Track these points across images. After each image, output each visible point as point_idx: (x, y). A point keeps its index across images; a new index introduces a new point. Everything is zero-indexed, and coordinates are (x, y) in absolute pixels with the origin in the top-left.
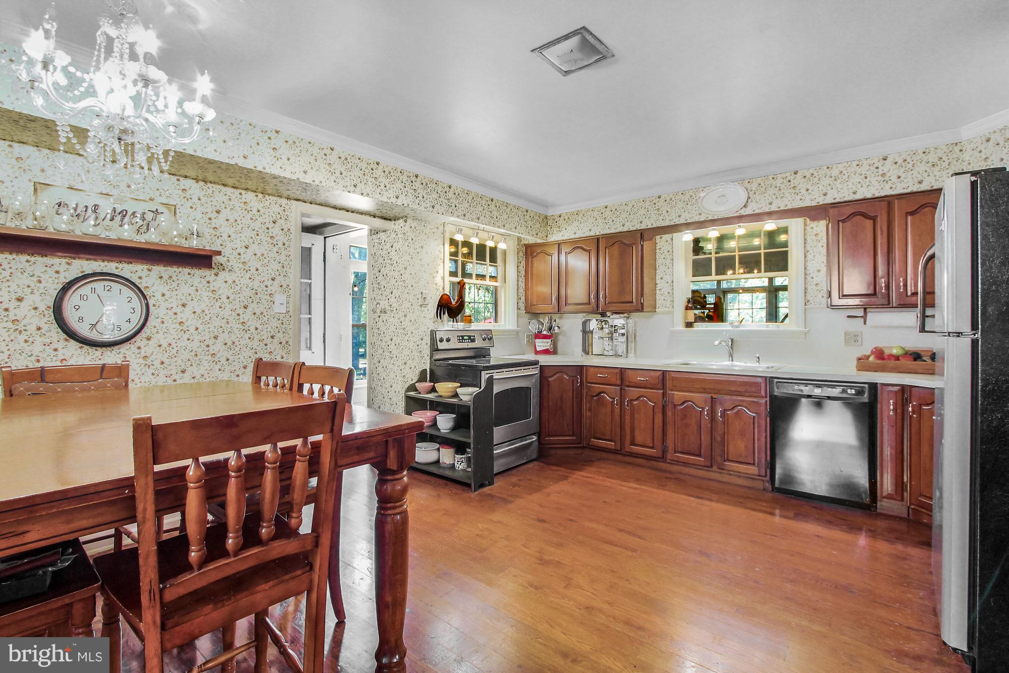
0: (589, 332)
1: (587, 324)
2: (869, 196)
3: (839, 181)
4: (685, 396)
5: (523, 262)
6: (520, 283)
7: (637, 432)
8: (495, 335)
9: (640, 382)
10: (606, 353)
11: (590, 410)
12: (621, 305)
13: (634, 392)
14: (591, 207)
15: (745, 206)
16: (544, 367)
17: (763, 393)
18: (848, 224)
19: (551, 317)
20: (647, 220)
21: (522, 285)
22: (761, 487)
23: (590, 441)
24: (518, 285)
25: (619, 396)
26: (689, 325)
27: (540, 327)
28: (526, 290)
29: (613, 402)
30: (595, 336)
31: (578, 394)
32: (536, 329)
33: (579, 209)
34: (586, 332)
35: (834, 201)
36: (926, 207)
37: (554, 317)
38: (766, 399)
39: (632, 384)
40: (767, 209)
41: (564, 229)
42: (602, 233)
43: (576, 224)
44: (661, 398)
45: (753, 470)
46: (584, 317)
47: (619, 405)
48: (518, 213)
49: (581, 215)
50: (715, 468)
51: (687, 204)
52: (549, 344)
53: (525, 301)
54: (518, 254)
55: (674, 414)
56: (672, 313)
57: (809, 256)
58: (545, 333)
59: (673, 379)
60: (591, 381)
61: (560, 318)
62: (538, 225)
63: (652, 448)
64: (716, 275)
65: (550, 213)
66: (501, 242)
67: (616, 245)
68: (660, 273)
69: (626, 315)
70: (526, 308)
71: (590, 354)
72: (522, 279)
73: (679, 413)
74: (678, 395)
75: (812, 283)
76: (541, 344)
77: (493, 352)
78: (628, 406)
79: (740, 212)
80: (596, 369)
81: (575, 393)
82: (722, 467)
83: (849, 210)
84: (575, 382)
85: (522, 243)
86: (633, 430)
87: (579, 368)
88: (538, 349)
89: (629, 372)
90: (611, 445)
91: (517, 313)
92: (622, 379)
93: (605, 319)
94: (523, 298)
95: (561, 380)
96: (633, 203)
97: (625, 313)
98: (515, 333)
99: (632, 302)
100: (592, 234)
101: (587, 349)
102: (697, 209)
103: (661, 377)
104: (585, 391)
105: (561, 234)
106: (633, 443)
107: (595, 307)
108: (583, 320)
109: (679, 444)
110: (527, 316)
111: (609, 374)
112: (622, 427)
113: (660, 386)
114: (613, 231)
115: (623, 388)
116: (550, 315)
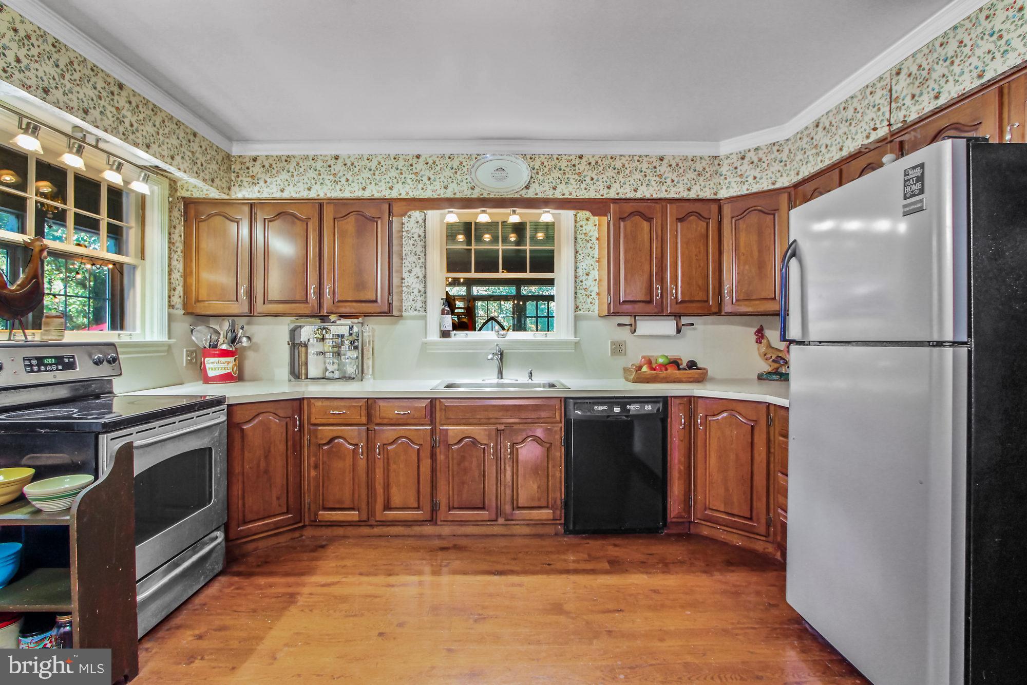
0: (300, 344)
1: (297, 333)
2: (648, 196)
3: (622, 175)
4: (462, 431)
5: (180, 229)
6: (174, 263)
7: (394, 490)
8: (124, 353)
9: (399, 417)
10: (328, 374)
11: (316, 467)
12: (359, 304)
13: (389, 433)
14: (311, 153)
15: (526, 187)
16: (235, 407)
17: (558, 418)
18: (628, 223)
19: (233, 321)
20: (400, 186)
21: (179, 266)
22: (553, 532)
23: (316, 515)
24: (170, 265)
25: (364, 440)
26: (445, 334)
27: (214, 337)
28: (186, 275)
29: (355, 452)
30: (311, 350)
31: (295, 445)
32: (206, 340)
33: (290, 154)
34: (296, 346)
35: (616, 197)
36: (692, 216)
37: (241, 321)
38: (560, 425)
39: (385, 421)
40: (550, 194)
41: (262, 183)
42: (329, 195)
43: (284, 175)
44: (429, 439)
45: (546, 514)
46: (292, 322)
47: (365, 454)
48: (177, 131)
49: (293, 164)
50: (501, 521)
51: (456, 173)
52: (231, 365)
53: (184, 294)
54: (170, 211)
55: (447, 457)
56: (424, 318)
57: (580, 257)
58: (224, 347)
59: (446, 409)
60: (318, 421)
61: (249, 323)
62: (214, 166)
63: (418, 508)
64: (475, 272)
65: (236, 150)
66: (138, 180)
67: (352, 219)
68: (407, 264)
69: (360, 320)
70: (185, 305)
71: (303, 377)
72: (178, 256)
73: (455, 455)
74: (455, 431)
75: (581, 287)
76: (215, 366)
77: (119, 387)
78: (379, 454)
79: (520, 193)
80: (326, 403)
81: (290, 443)
82: (510, 518)
83: (629, 208)
84: (290, 427)
85: (179, 194)
86: (387, 487)
87: (297, 403)
88: (211, 374)
89: (381, 403)
90: (353, 515)
91: (170, 315)
92: (369, 416)
93: (325, 325)
94: (180, 289)
95: (266, 427)
96: (379, 158)
97: (360, 316)
98: (166, 348)
99: (376, 301)
100: (313, 194)
101: (297, 372)
102: (469, 180)
103: (429, 408)
104: (307, 437)
105: (257, 188)
106: (387, 507)
107: (316, 306)
108: (292, 326)
109: (456, 497)
110: (189, 319)
111: (349, 408)
112: (370, 486)
113: (428, 420)
114: (347, 195)
115: (372, 427)
116: (231, 319)
